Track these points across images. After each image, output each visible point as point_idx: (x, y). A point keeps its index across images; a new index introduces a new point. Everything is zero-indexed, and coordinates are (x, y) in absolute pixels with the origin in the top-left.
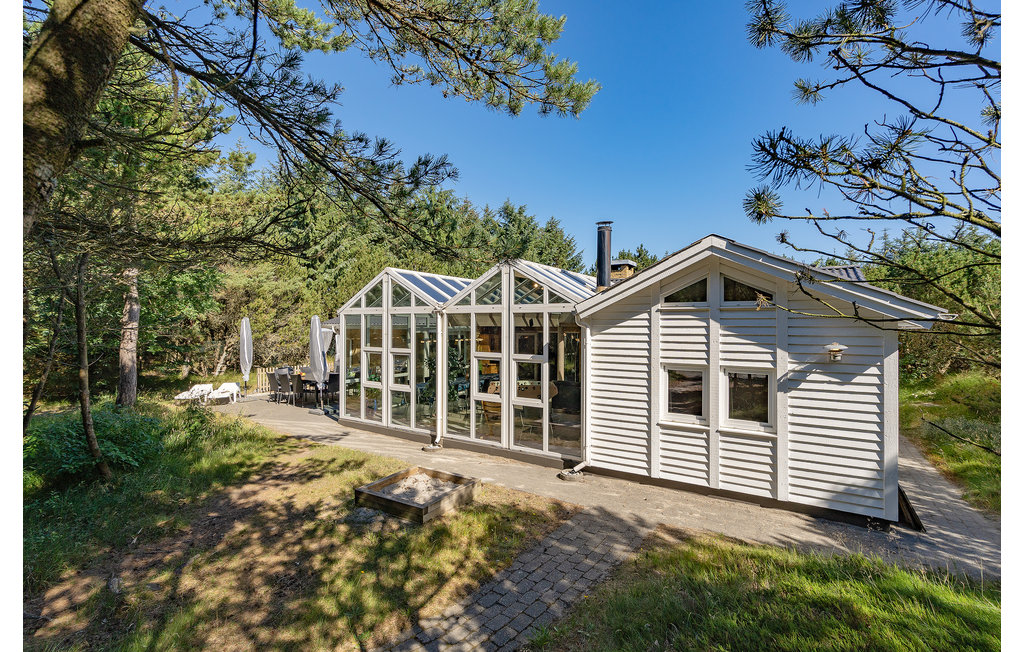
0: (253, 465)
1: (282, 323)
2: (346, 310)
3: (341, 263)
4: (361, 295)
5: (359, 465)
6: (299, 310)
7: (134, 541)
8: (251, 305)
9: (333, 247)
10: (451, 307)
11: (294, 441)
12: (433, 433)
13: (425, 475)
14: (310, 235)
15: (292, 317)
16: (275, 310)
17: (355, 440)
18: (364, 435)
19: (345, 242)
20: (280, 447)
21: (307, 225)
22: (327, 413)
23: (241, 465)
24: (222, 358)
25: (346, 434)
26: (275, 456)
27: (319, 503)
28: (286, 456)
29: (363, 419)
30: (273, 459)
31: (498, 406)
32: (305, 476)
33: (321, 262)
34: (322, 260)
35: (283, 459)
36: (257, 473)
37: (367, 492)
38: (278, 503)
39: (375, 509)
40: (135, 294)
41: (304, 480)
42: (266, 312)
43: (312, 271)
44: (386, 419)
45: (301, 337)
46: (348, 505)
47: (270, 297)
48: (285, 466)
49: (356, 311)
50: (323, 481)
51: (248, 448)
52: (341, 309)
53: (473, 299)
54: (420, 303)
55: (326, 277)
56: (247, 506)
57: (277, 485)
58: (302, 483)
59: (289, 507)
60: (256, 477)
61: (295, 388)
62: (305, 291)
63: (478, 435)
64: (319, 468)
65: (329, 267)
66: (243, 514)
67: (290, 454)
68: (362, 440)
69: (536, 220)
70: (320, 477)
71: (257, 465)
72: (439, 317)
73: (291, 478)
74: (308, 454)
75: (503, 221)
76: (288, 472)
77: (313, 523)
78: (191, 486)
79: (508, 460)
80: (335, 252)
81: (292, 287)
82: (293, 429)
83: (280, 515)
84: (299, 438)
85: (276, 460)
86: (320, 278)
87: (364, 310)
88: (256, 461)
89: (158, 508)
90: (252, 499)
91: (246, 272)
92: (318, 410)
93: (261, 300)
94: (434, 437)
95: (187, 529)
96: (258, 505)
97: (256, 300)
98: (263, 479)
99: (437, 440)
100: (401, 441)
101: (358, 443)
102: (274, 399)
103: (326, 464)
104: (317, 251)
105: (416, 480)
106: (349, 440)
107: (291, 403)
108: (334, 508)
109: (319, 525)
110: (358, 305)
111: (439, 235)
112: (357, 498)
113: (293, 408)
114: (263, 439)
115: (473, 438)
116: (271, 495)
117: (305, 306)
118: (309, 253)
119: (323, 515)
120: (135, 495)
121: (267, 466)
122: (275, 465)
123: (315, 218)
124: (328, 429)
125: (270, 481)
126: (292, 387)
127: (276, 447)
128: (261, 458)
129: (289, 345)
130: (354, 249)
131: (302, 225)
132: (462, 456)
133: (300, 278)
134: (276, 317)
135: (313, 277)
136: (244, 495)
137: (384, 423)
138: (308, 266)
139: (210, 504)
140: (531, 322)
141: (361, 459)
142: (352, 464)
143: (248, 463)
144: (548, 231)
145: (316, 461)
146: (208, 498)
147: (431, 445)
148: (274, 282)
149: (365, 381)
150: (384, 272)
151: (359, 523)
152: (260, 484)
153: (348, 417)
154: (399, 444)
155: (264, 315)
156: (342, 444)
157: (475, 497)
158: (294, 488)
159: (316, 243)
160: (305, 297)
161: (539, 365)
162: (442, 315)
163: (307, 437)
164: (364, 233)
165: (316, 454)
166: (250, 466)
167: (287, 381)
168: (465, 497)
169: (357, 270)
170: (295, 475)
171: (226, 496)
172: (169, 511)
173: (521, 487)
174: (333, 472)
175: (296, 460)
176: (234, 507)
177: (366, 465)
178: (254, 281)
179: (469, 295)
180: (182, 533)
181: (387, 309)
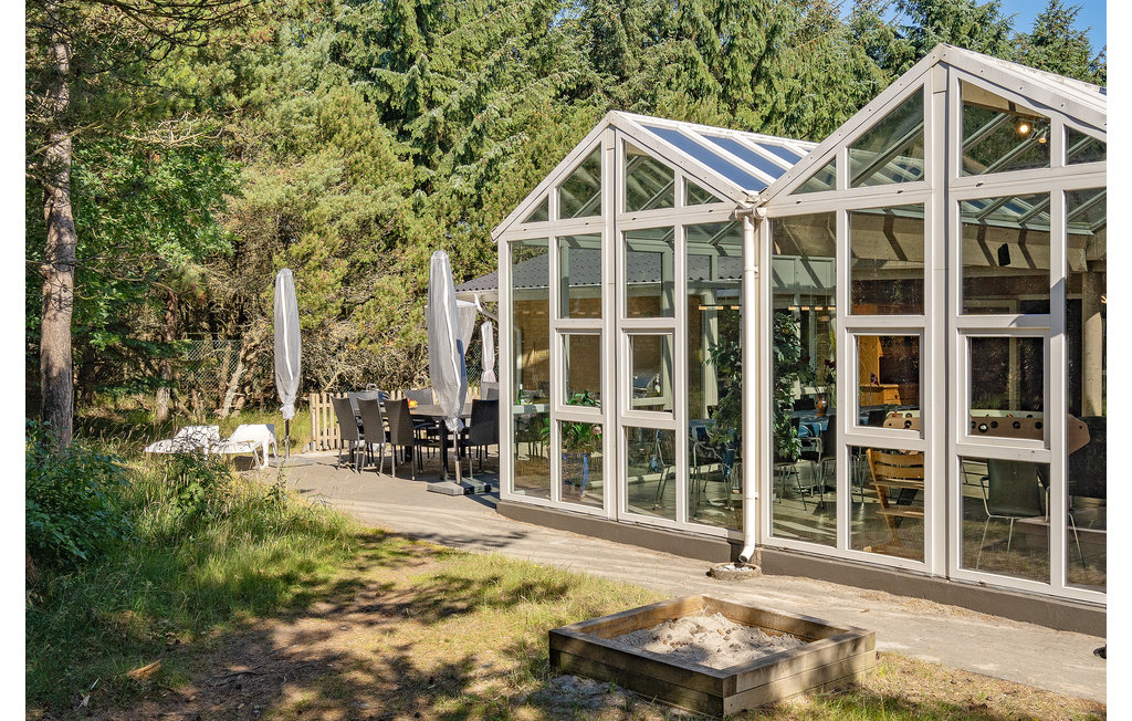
0: (313, 583)
1: (362, 296)
2: (511, 229)
3: (490, 150)
4: (549, 187)
5: (556, 593)
6: (398, 267)
7: (86, 701)
8: (295, 249)
9: (470, 108)
10: (783, 203)
11: (401, 544)
12: (736, 536)
13: (720, 617)
14: (420, 83)
15: (382, 281)
16: (346, 263)
17: (539, 548)
18: (560, 538)
19: (497, 100)
20: (370, 553)
21: (412, 60)
22: (469, 492)
23: (289, 579)
24: (236, 376)
25: (520, 536)
26: (362, 569)
27: (468, 662)
28: (383, 570)
29: (556, 501)
30: (356, 574)
31: (916, 462)
32: (433, 607)
33: (445, 150)
34: (445, 146)
35: (378, 575)
36: (325, 598)
37: (580, 637)
38: (375, 658)
39: (599, 680)
40: (66, 211)
41: (431, 615)
42: (323, 265)
43: (424, 173)
44: (613, 501)
45: (404, 328)
46: (535, 668)
47: (333, 232)
48: (387, 588)
49: (535, 231)
50: (470, 621)
51: (303, 548)
52: (499, 229)
53: (843, 174)
54: (696, 194)
55: (458, 183)
56: (306, 659)
57: (371, 624)
58: (426, 623)
59: (401, 665)
60: (323, 607)
61: (395, 436)
62: (409, 218)
63: (856, 544)
64: (464, 594)
65: (463, 160)
66: (302, 671)
67: (393, 567)
68: (556, 549)
69: (1003, 13)
70: (463, 612)
71: (325, 581)
72: (749, 227)
73: (401, 611)
74: (434, 567)
75: (908, 21)
76: (392, 600)
77: (453, 702)
78: (190, 610)
79: (947, 608)
80: (477, 123)
81: (382, 207)
82: (394, 519)
83: (382, 680)
84: (412, 537)
85: (365, 576)
86: (442, 187)
87: (556, 227)
88: (320, 574)
89: (129, 647)
90: (320, 646)
91: (283, 174)
92: (449, 485)
93: (314, 238)
94: (738, 546)
95: (188, 691)
96: (331, 657)
97: (306, 237)
98: (340, 610)
99: (747, 552)
100: (651, 555)
101: (547, 552)
102: (351, 461)
103: (476, 587)
104: (434, 122)
105: (699, 628)
106: (523, 547)
107: (387, 471)
108: (502, 675)
109: (470, 705)
110: (539, 215)
111: (734, 66)
112: (555, 655)
113: (392, 481)
114: (331, 534)
115: (843, 550)
116: (360, 641)
117: (410, 255)
118: (418, 127)
119: (479, 688)
120: (82, 616)
121: (345, 586)
122: (362, 586)
123: (429, 43)
124: (474, 523)
125: (352, 616)
126: (388, 434)
127: (361, 553)
128: (334, 572)
129: (376, 347)
130: (520, 116)
131: (401, 62)
132: (813, 592)
133: (398, 185)
134: (346, 281)
135: (426, 186)
136: (302, 638)
137: (608, 512)
138: (418, 160)
139: (231, 649)
140: (1004, 255)
141: (558, 584)
142: (539, 590)
143: (305, 577)
144: (1041, 42)
145: (453, 580)
146: (225, 637)
147: (731, 566)
148: (342, 197)
149: (560, 407)
150: (604, 123)
151: (563, 705)
152: (332, 619)
153: (522, 497)
154: (647, 560)
155: (321, 273)
156: (511, 554)
157: (861, 677)
158: (408, 630)
159: (431, 104)
160: (410, 234)
161: (1038, 344)
162: (757, 222)
163: (430, 536)
164: (541, 74)
165: (453, 568)
166: (306, 584)
167: (378, 420)
168: (835, 672)
169: (528, 162)
170: (409, 605)
171: (264, 638)
172: (148, 652)
173: (989, 667)
174: (492, 603)
175: (408, 579)
176: (279, 656)
177: (570, 593)
178: (300, 190)
179: (833, 161)
180: (181, 701)
181: (612, 222)
